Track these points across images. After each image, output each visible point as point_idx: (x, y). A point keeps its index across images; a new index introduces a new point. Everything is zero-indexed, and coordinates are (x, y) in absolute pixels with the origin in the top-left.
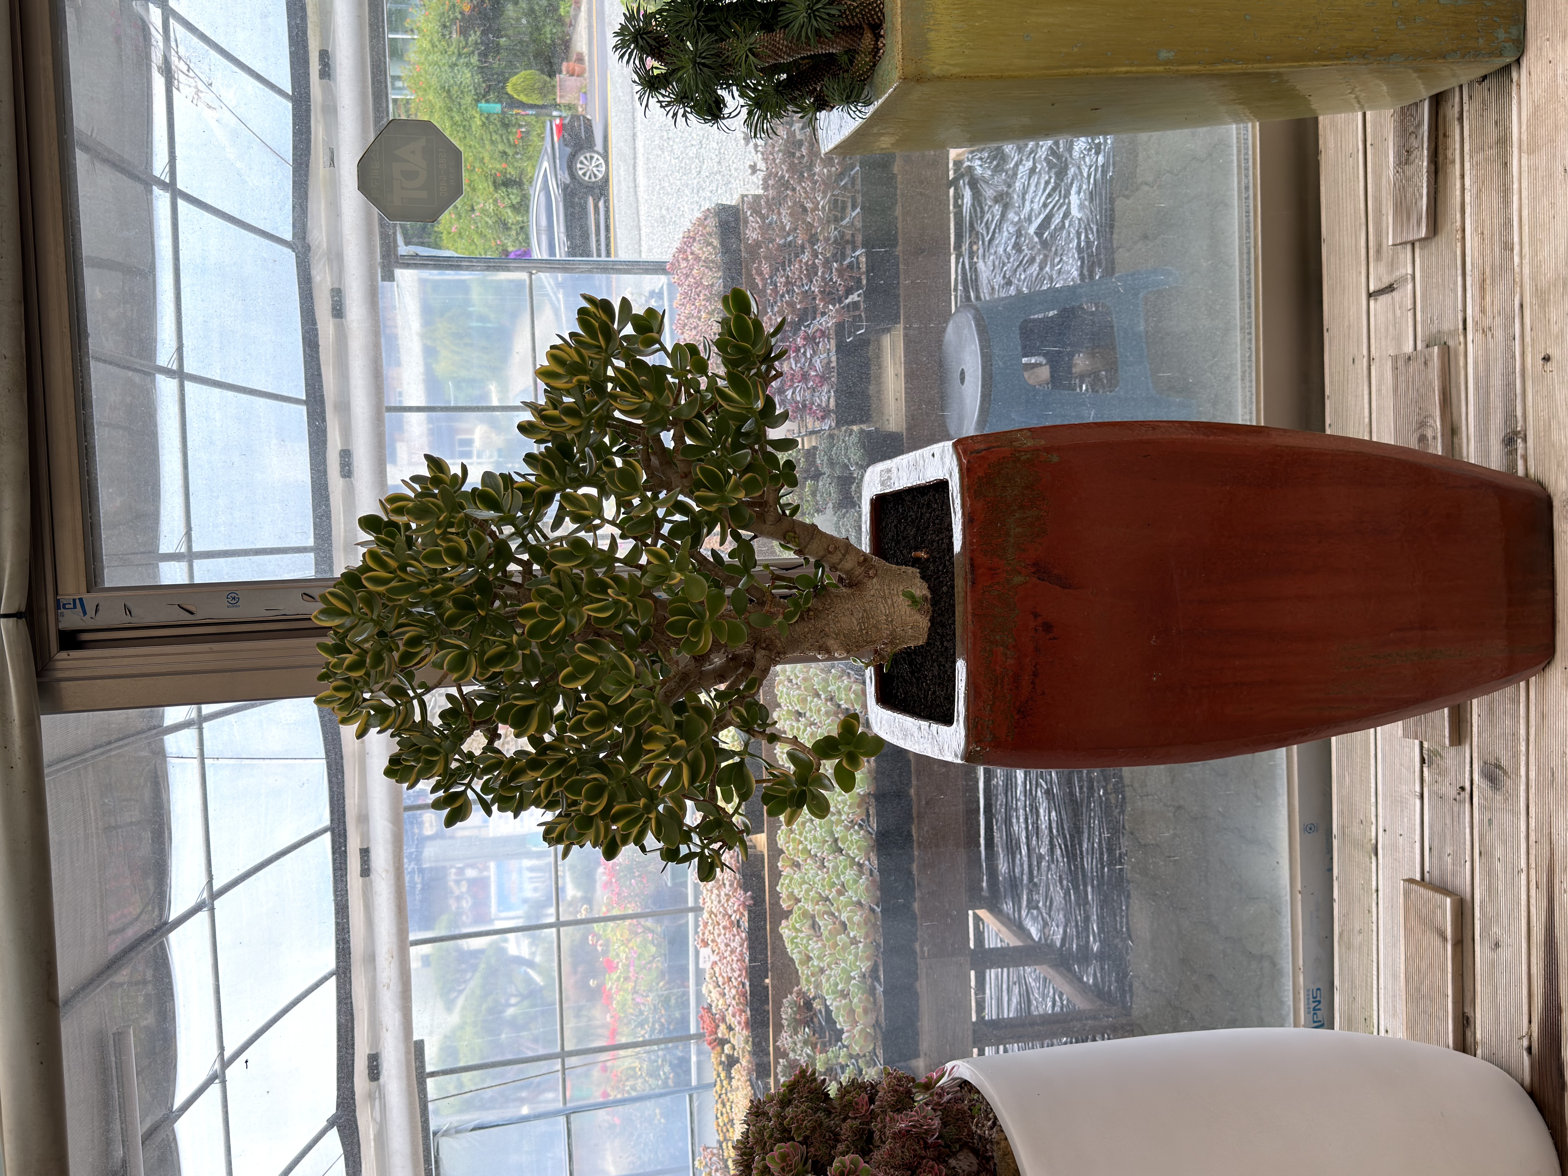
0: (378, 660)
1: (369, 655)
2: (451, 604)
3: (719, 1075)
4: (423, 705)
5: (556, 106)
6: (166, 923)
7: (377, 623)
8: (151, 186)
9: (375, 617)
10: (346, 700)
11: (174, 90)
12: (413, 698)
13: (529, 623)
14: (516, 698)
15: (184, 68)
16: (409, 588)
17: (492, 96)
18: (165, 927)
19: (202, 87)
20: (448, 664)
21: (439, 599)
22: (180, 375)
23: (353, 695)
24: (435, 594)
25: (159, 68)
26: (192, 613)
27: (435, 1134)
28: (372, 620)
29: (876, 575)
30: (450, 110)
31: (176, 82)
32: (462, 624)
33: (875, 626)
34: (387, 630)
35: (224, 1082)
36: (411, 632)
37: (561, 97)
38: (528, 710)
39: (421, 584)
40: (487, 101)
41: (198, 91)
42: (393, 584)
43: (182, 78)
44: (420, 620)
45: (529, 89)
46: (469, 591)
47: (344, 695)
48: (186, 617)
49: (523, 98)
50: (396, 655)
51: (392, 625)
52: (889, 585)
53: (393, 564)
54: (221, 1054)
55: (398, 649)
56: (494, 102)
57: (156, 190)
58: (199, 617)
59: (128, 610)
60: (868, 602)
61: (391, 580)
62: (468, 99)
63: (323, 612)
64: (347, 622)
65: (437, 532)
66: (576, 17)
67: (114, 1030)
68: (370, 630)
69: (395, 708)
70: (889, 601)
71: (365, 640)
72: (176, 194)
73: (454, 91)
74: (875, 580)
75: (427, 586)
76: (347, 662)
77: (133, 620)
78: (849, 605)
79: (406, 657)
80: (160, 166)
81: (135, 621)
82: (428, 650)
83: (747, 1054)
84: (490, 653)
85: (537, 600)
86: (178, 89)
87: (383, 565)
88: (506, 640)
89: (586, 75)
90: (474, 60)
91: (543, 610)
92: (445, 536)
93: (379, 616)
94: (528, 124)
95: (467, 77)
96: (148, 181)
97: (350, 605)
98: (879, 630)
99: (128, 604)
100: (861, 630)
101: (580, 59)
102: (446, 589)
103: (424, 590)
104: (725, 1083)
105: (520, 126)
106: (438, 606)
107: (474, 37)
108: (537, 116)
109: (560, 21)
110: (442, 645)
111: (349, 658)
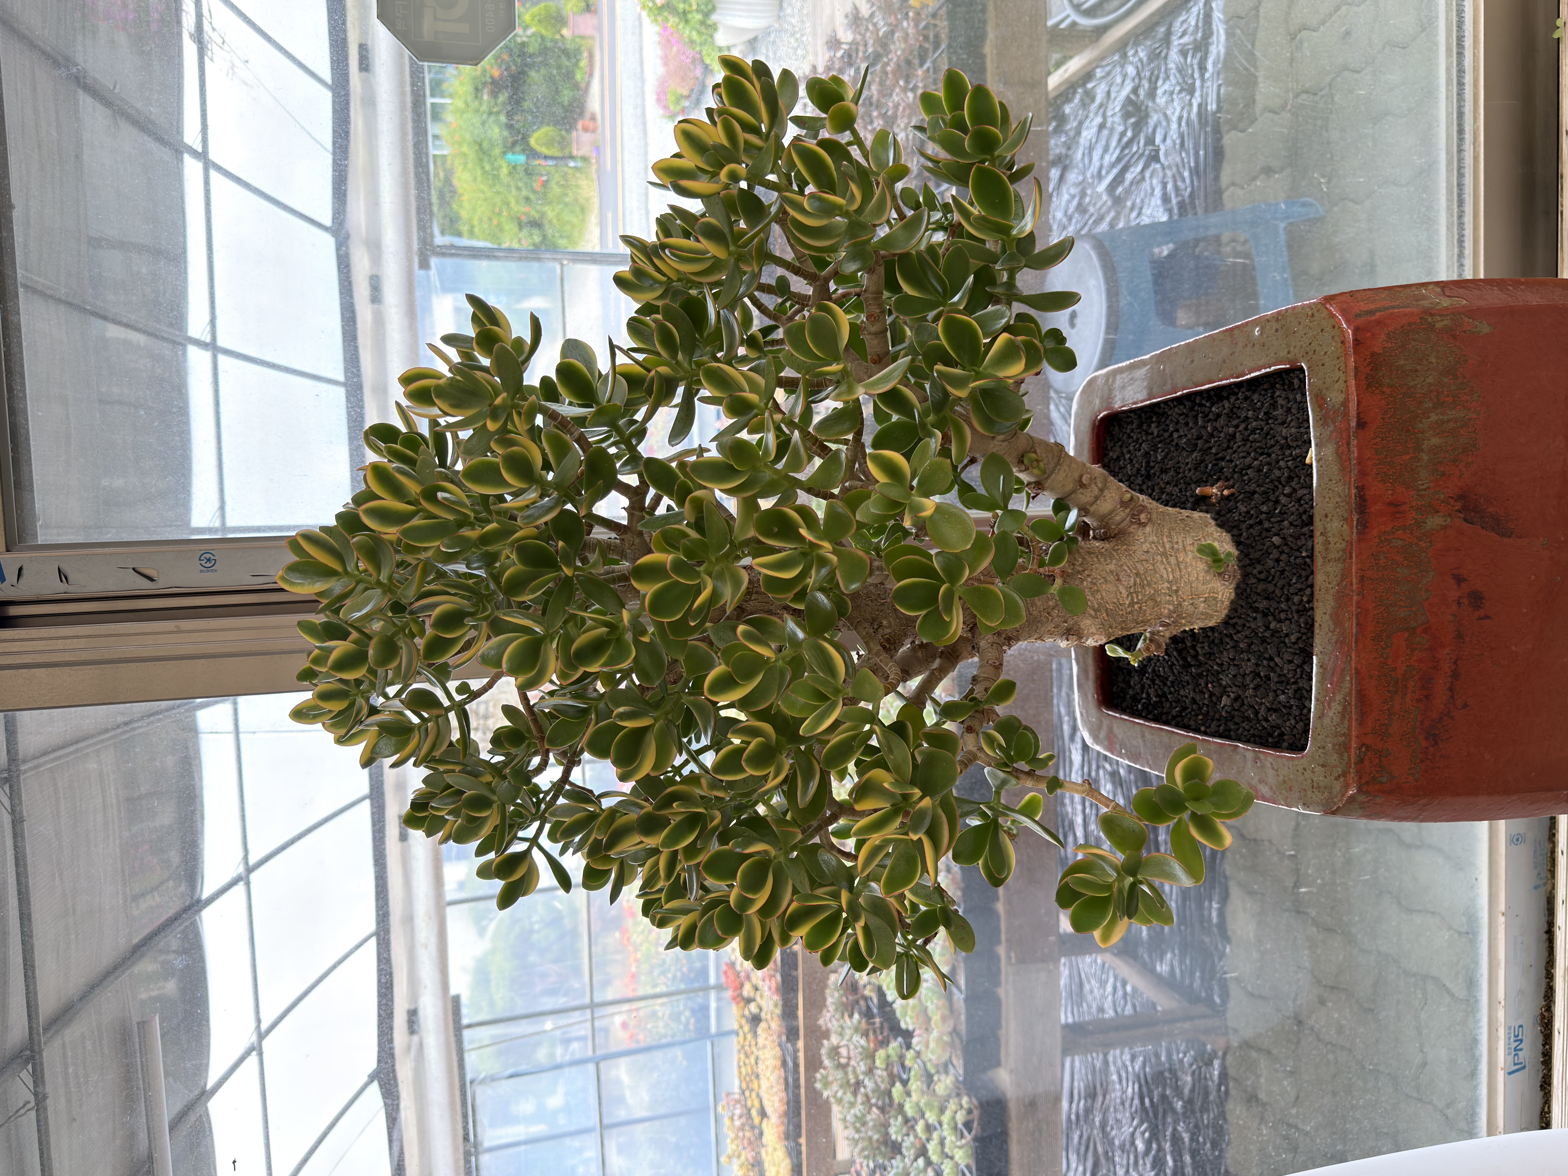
0: (389, 650)
1: (373, 643)
2: (514, 557)
3: (741, 1027)
4: (464, 718)
5: (572, 157)
6: (199, 901)
7: (388, 588)
8: (181, 153)
9: (383, 578)
10: (340, 713)
11: (206, 59)
12: (448, 710)
13: (648, 590)
14: (623, 716)
15: (220, 41)
16: (440, 530)
17: (518, 148)
18: (195, 906)
19: (237, 63)
20: (510, 659)
21: (491, 548)
22: (212, 347)
23: (352, 705)
24: (485, 540)
25: (191, 35)
26: (151, 579)
27: (472, 1082)
28: (379, 583)
29: (1150, 520)
30: (481, 160)
31: (209, 53)
32: (533, 591)
33: (1152, 598)
34: (404, 601)
35: (260, 1054)
36: (445, 604)
37: (578, 149)
38: (639, 735)
39: (463, 522)
40: (514, 153)
41: (233, 66)
42: (416, 522)
43: (216, 49)
44: (460, 584)
45: (550, 143)
46: (544, 534)
47: (337, 706)
48: (144, 586)
49: (544, 151)
50: (420, 642)
51: (411, 592)
52: (1170, 536)
53: (413, 488)
54: (258, 1027)
55: (422, 632)
56: (520, 153)
57: (187, 157)
58: (163, 584)
59: (62, 576)
60: (1141, 561)
61: (411, 516)
62: (497, 151)
63: (293, 568)
64: (336, 586)
65: (492, 426)
66: (588, 84)
67: (139, 1020)
68: (374, 600)
69: (419, 726)
70: (1173, 560)
71: (368, 617)
72: (208, 165)
73: (485, 145)
74: (1148, 529)
75: (472, 526)
76: (334, 656)
77: (71, 589)
78: (1112, 567)
79: (437, 647)
80: (191, 136)
81: (74, 590)
82: (473, 633)
83: (776, 1018)
84: (581, 640)
85: (663, 550)
86: (212, 60)
87: (397, 491)
88: (607, 618)
89: (599, 131)
90: (503, 118)
91: (678, 567)
92: (504, 437)
93: (390, 578)
94: (548, 174)
95: (496, 132)
96: (179, 149)
97: (339, 557)
98: (1157, 604)
99: (63, 567)
100: (1132, 604)
101: (593, 118)
102: (503, 534)
103: (468, 533)
104: (749, 1036)
105: (542, 175)
106: (490, 560)
107: (502, 97)
108: (556, 165)
109: (576, 86)
110: (497, 627)
111: (340, 648)
